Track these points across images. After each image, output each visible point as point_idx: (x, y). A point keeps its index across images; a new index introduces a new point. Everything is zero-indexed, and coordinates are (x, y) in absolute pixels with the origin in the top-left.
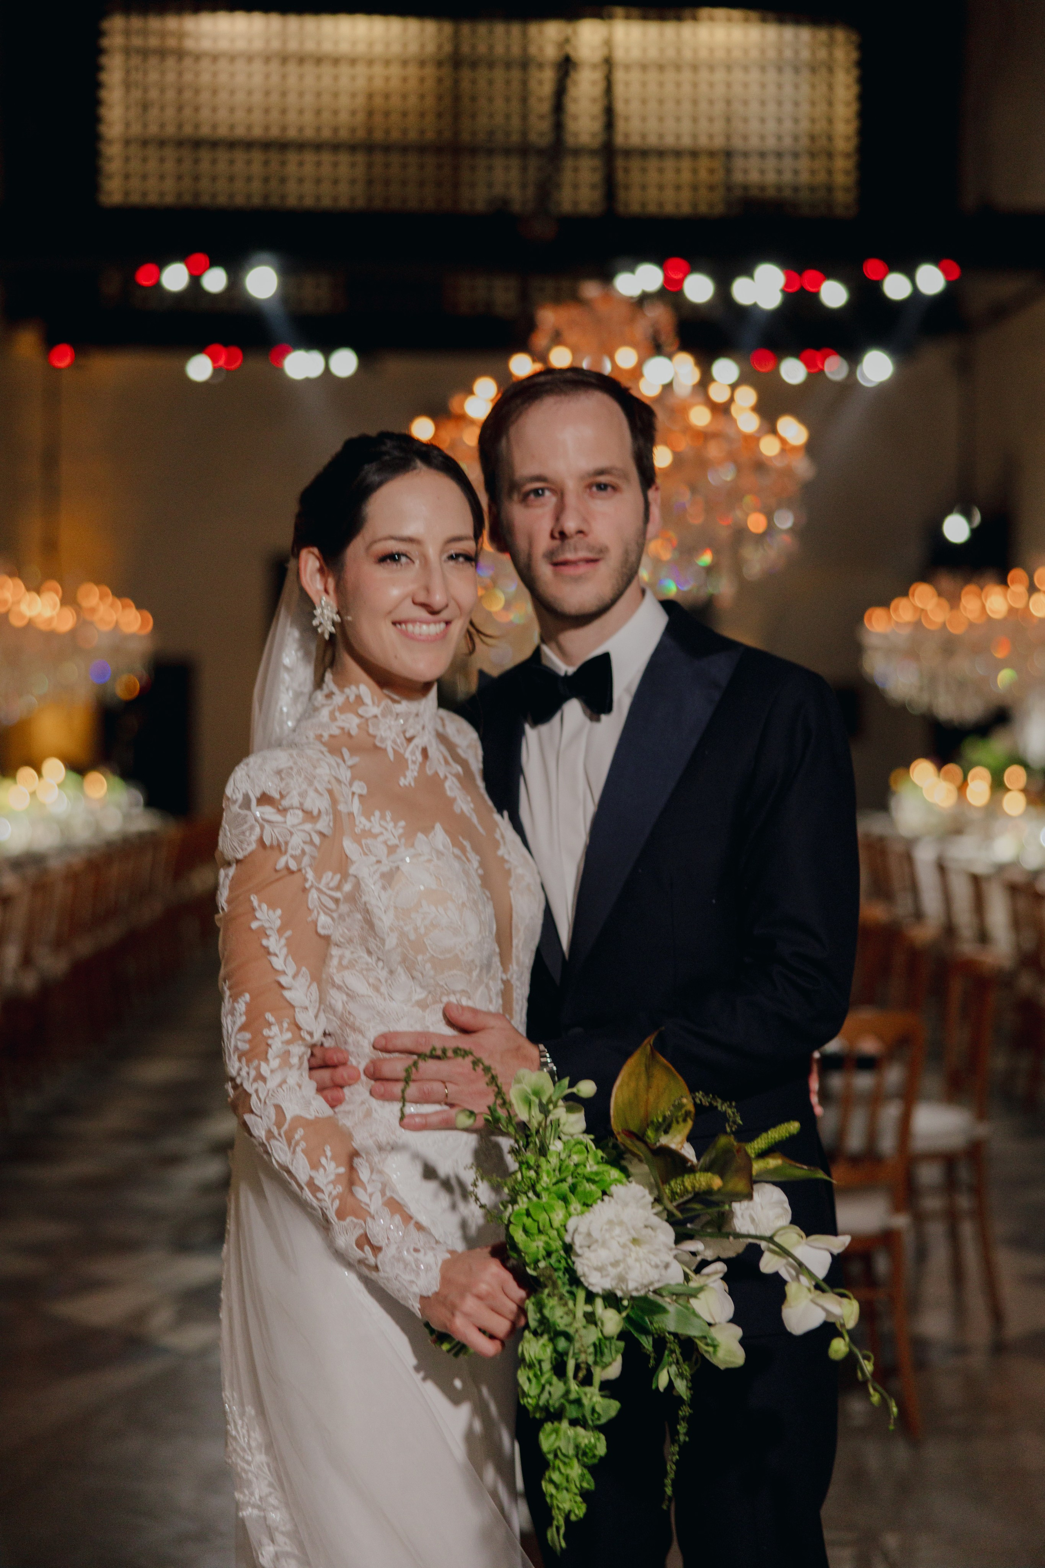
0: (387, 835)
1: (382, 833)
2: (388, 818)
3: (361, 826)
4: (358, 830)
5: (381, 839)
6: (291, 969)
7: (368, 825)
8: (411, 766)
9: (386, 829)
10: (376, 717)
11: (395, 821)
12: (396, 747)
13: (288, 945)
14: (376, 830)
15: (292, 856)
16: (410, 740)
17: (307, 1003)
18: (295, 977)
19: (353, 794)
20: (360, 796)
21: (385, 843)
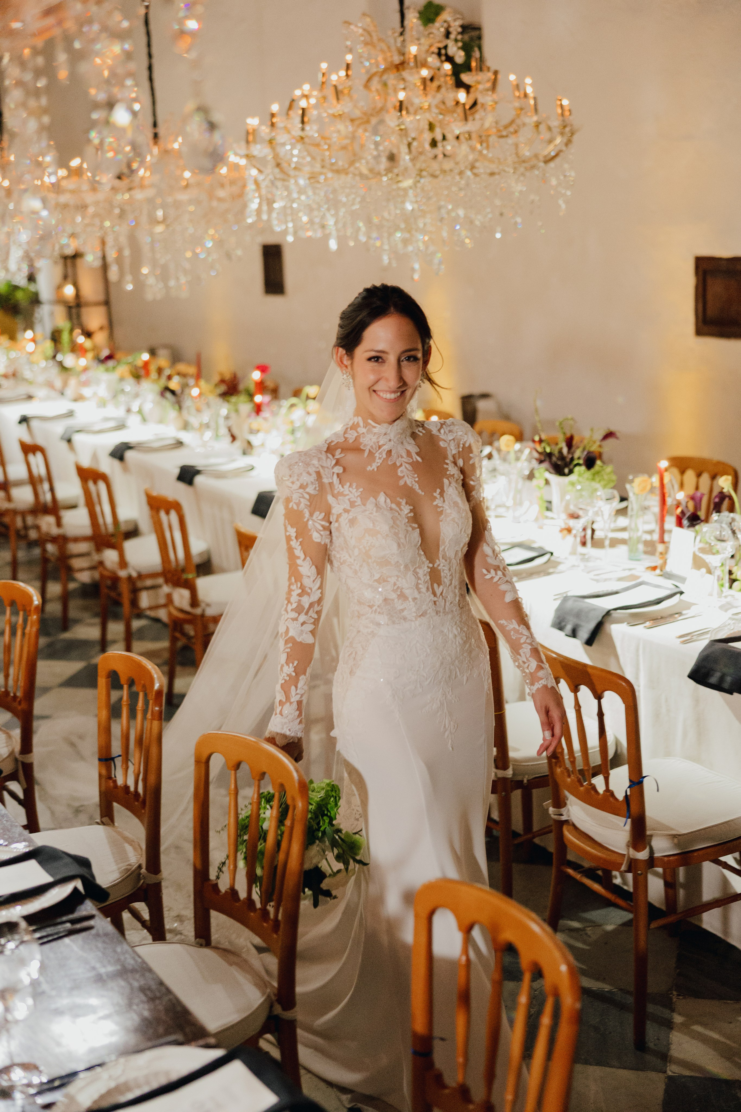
0: (351, 496)
1: (348, 495)
2: (354, 487)
3: (338, 490)
4: (336, 492)
5: (347, 497)
6: (302, 556)
7: (342, 490)
8: (377, 460)
9: (351, 493)
10: (363, 433)
11: (357, 488)
12: (372, 450)
13: (301, 544)
14: (346, 492)
15: (295, 503)
16: (380, 447)
17: (309, 574)
18: (304, 560)
19: (333, 473)
20: (338, 474)
21: (349, 500)
